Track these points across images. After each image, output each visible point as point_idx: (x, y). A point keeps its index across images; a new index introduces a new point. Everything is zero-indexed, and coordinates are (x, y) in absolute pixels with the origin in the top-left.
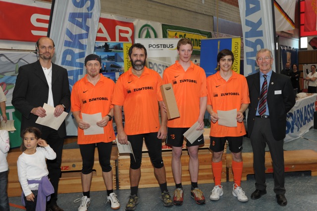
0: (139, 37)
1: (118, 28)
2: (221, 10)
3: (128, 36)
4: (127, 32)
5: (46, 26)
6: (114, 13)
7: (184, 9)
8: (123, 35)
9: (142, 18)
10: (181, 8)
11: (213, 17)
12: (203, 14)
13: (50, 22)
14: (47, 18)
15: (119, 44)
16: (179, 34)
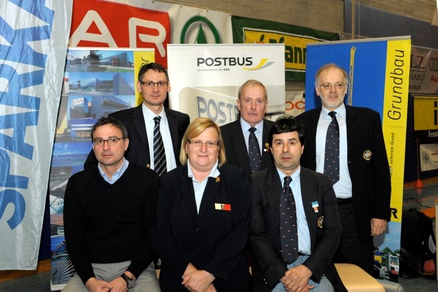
0: (182, 41)
3: (158, 40)
4: (155, 32)
8: (145, 38)
9: (189, 3)
16: (268, 36)
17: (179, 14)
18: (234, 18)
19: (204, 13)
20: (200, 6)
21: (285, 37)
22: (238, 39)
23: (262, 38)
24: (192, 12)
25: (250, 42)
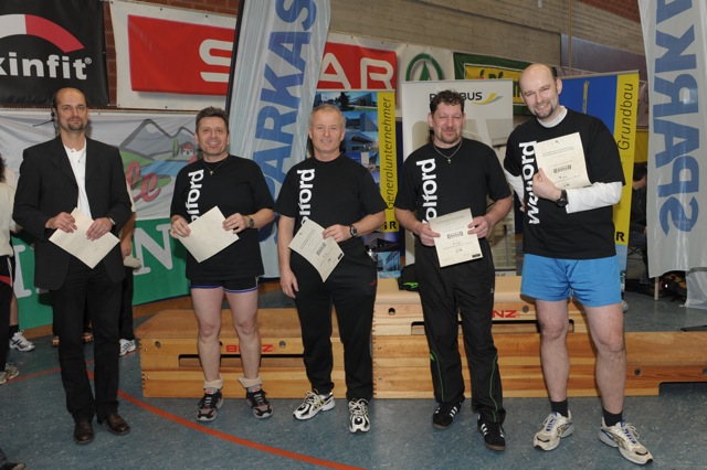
0: (408, 79)
1: (366, 62)
2: (578, 20)
3: (386, 78)
4: (383, 71)
5: (227, 62)
6: (358, 33)
7: (499, 21)
8: (375, 77)
9: (414, 42)
10: (494, 19)
11: (560, 34)
12: (540, 30)
13: (233, 55)
14: (229, 46)
15: (370, 95)
16: (488, 71)
17: (406, 52)
18: (455, 54)
19: (428, 51)
20: (425, 43)
21: (504, 72)
22: (459, 75)
23: (482, 73)
24: (416, 50)
25: (471, 78)
